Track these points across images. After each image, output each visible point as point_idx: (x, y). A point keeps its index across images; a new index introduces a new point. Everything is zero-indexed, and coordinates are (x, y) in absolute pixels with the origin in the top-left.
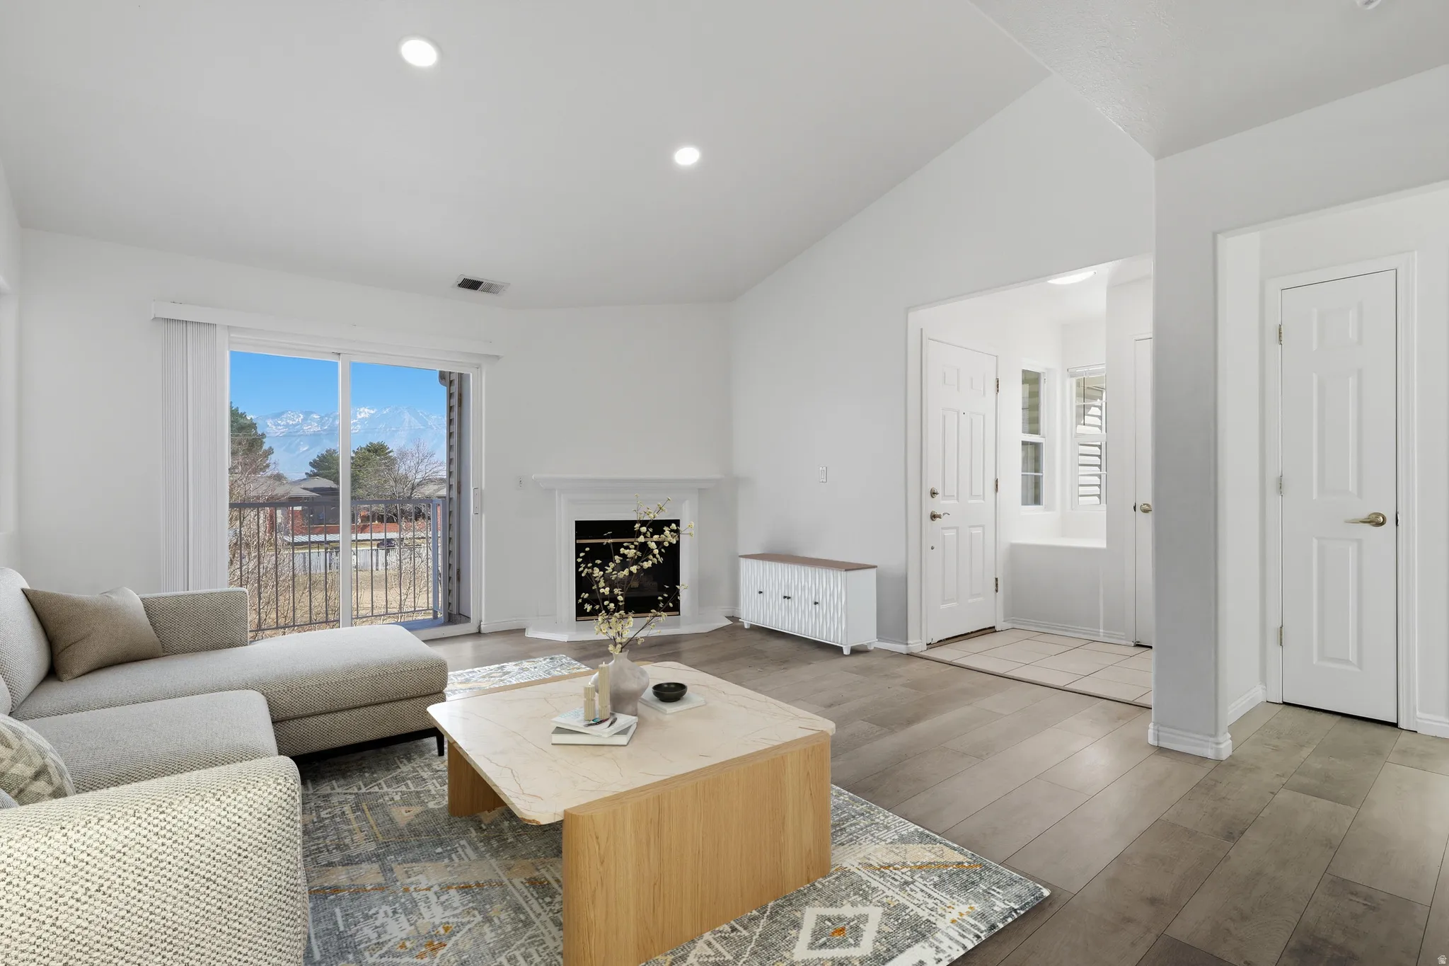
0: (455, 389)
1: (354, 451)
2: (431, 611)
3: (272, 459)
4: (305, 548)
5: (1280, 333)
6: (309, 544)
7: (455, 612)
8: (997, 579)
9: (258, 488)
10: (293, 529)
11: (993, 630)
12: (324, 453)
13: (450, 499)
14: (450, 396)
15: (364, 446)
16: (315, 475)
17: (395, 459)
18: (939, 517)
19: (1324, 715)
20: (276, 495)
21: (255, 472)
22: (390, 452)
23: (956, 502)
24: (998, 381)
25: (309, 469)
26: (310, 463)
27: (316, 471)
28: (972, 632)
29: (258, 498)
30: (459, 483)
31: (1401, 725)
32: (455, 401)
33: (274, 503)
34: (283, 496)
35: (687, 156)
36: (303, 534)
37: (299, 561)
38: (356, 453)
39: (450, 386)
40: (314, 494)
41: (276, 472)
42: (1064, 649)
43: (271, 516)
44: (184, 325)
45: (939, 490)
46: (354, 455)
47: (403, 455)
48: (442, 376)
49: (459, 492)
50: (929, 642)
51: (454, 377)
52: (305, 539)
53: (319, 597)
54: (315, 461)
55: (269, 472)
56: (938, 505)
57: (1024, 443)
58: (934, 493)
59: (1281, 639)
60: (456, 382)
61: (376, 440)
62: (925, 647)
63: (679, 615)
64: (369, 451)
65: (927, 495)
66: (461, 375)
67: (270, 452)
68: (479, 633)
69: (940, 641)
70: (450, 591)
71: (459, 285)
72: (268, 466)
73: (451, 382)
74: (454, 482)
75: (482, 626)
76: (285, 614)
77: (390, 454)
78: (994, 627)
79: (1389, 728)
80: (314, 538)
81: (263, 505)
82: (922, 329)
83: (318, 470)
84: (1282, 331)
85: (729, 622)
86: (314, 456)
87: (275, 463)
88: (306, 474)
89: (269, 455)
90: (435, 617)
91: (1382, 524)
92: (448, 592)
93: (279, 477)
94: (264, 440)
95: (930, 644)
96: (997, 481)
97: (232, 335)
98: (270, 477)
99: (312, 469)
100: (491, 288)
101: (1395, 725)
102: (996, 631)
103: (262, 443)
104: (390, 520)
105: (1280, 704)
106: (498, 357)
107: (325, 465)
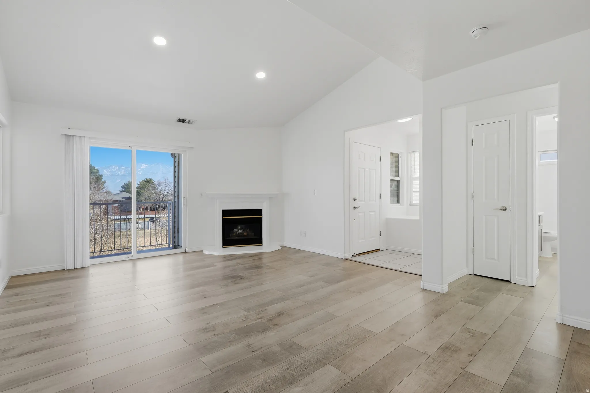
0: (176, 159)
1: (139, 182)
2: (168, 245)
3: (105, 185)
4: (119, 221)
5: (473, 142)
6: (120, 220)
7: (177, 245)
8: (380, 231)
9: (101, 197)
10: (114, 214)
11: (379, 250)
12: (127, 182)
13: (175, 202)
14: (175, 162)
15: (143, 180)
16: (123, 191)
17: (156, 185)
18: (357, 208)
19: (487, 279)
20: (108, 200)
21: (99, 190)
22: (154, 182)
23: (364, 202)
24: (381, 157)
25: (121, 189)
26: (121, 187)
27: (124, 190)
28: (370, 251)
29: (100, 201)
30: (178, 195)
31: (511, 282)
32: (176, 164)
33: (107, 203)
34: (110, 200)
35: (261, 75)
36: (117, 215)
37: (116, 226)
38: (140, 183)
39: (175, 158)
40: (123, 199)
41: (107, 190)
42: (403, 257)
43: (105, 208)
44: (73, 137)
45: (357, 198)
46: (139, 183)
47: (159, 183)
48: (172, 155)
49: (178, 199)
50: (353, 255)
51: (176, 155)
52: (119, 217)
53: (124, 240)
54: (123, 186)
55: (104, 190)
56: (356, 204)
57: (392, 180)
58: (355, 199)
59: (473, 252)
60: (177, 157)
61: (148, 177)
62: (352, 256)
63: (262, 245)
64: (145, 182)
65: (352, 200)
66: (179, 155)
67: (105, 182)
68: (185, 252)
69: (358, 254)
70: (175, 237)
71: (177, 121)
72: (104, 188)
73: (175, 157)
74: (176, 195)
75: (186, 250)
76: (111, 246)
77: (154, 183)
78: (379, 249)
79: (507, 283)
80: (123, 217)
81: (103, 204)
82: (350, 139)
83: (124, 189)
84: (473, 141)
85: (281, 248)
86: (123, 184)
87: (107, 187)
88: (120, 191)
89: (105, 183)
90: (169, 247)
91: (505, 210)
92: (174, 237)
93: (108, 192)
94: (102, 177)
95: (354, 255)
96: (380, 194)
97: (91, 140)
98: (105, 192)
99: (122, 189)
100: (189, 122)
101: (509, 281)
102: (380, 251)
103: (102, 178)
104: (154, 210)
105: (473, 275)
106: (192, 148)
107: (127, 188)
